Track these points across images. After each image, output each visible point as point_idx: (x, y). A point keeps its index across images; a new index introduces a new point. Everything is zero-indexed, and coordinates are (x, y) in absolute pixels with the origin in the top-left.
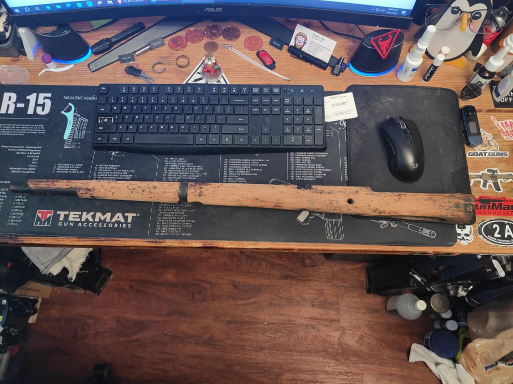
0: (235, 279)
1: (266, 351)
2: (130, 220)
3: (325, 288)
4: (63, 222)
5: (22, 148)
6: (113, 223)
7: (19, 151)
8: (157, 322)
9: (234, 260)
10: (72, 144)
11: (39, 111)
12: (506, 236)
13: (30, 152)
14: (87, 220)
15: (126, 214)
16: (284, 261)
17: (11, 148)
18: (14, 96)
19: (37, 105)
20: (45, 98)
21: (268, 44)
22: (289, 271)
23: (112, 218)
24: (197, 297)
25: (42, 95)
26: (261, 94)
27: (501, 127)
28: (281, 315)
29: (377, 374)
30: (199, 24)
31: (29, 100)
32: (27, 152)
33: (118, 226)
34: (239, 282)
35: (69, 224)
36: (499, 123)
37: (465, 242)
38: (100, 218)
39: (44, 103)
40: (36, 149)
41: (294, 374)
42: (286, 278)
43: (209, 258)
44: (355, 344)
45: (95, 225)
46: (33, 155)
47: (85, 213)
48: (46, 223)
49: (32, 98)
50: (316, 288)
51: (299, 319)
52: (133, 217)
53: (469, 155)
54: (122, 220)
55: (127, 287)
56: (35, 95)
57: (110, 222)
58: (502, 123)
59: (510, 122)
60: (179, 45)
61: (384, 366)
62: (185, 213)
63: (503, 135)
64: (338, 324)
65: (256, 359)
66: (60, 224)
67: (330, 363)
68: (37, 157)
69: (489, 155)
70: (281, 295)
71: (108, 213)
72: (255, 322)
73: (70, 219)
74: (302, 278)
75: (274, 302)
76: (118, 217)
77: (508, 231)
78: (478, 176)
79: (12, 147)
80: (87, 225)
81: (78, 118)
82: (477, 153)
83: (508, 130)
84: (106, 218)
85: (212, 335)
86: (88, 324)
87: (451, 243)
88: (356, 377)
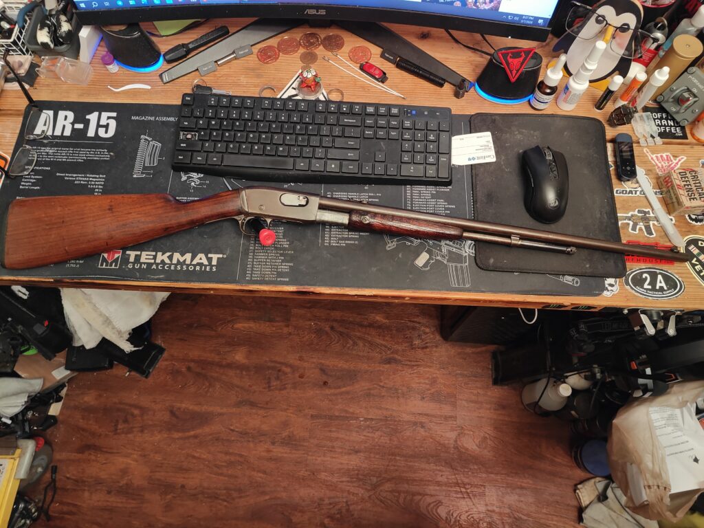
0: (323, 362)
1: (362, 454)
2: (214, 262)
3: (438, 376)
4: (134, 263)
5: (82, 177)
6: (195, 266)
7: (78, 180)
8: (221, 414)
9: (323, 337)
10: (142, 173)
11: (102, 133)
12: (658, 288)
13: (91, 181)
14: (163, 261)
15: (210, 255)
16: (387, 341)
17: (68, 177)
18: (71, 115)
19: (99, 126)
20: (109, 118)
21: (379, 56)
22: (392, 353)
23: (192, 259)
24: (274, 383)
25: (105, 115)
26: (376, 114)
27: (656, 161)
28: (380, 408)
29: (503, 487)
30: (295, 30)
31: (89, 120)
32: (88, 181)
33: (201, 268)
34: (329, 366)
35: (141, 265)
36: (654, 156)
37: (608, 293)
38: (178, 260)
39: (108, 124)
40: (100, 178)
41: (397, 484)
42: (389, 363)
43: (290, 334)
44: (475, 447)
45: (173, 268)
46: (96, 185)
47: (159, 254)
48: (114, 264)
49: (93, 117)
50: (427, 375)
51: (404, 415)
52: (218, 258)
53: (617, 193)
54: (206, 262)
55: (184, 370)
56: (96, 114)
57: (191, 265)
58: (657, 157)
59: (667, 156)
60: (270, 57)
61: (512, 477)
62: (281, 255)
63: (658, 170)
64: (455, 423)
65: (347, 464)
66: (130, 266)
67: (443, 471)
68: (100, 187)
69: (640, 194)
70: (382, 384)
71: (187, 254)
72: (347, 417)
73: (142, 260)
74: (409, 363)
75: (372, 392)
76: (201, 259)
77: (661, 282)
78: (627, 218)
79: (70, 175)
80: (163, 267)
81: (149, 141)
82: (626, 191)
83: (664, 165)
84: (185, 260)
85: (292, 432)
86: (133, 415)
87: (597, 292)
88: (476, 489)
